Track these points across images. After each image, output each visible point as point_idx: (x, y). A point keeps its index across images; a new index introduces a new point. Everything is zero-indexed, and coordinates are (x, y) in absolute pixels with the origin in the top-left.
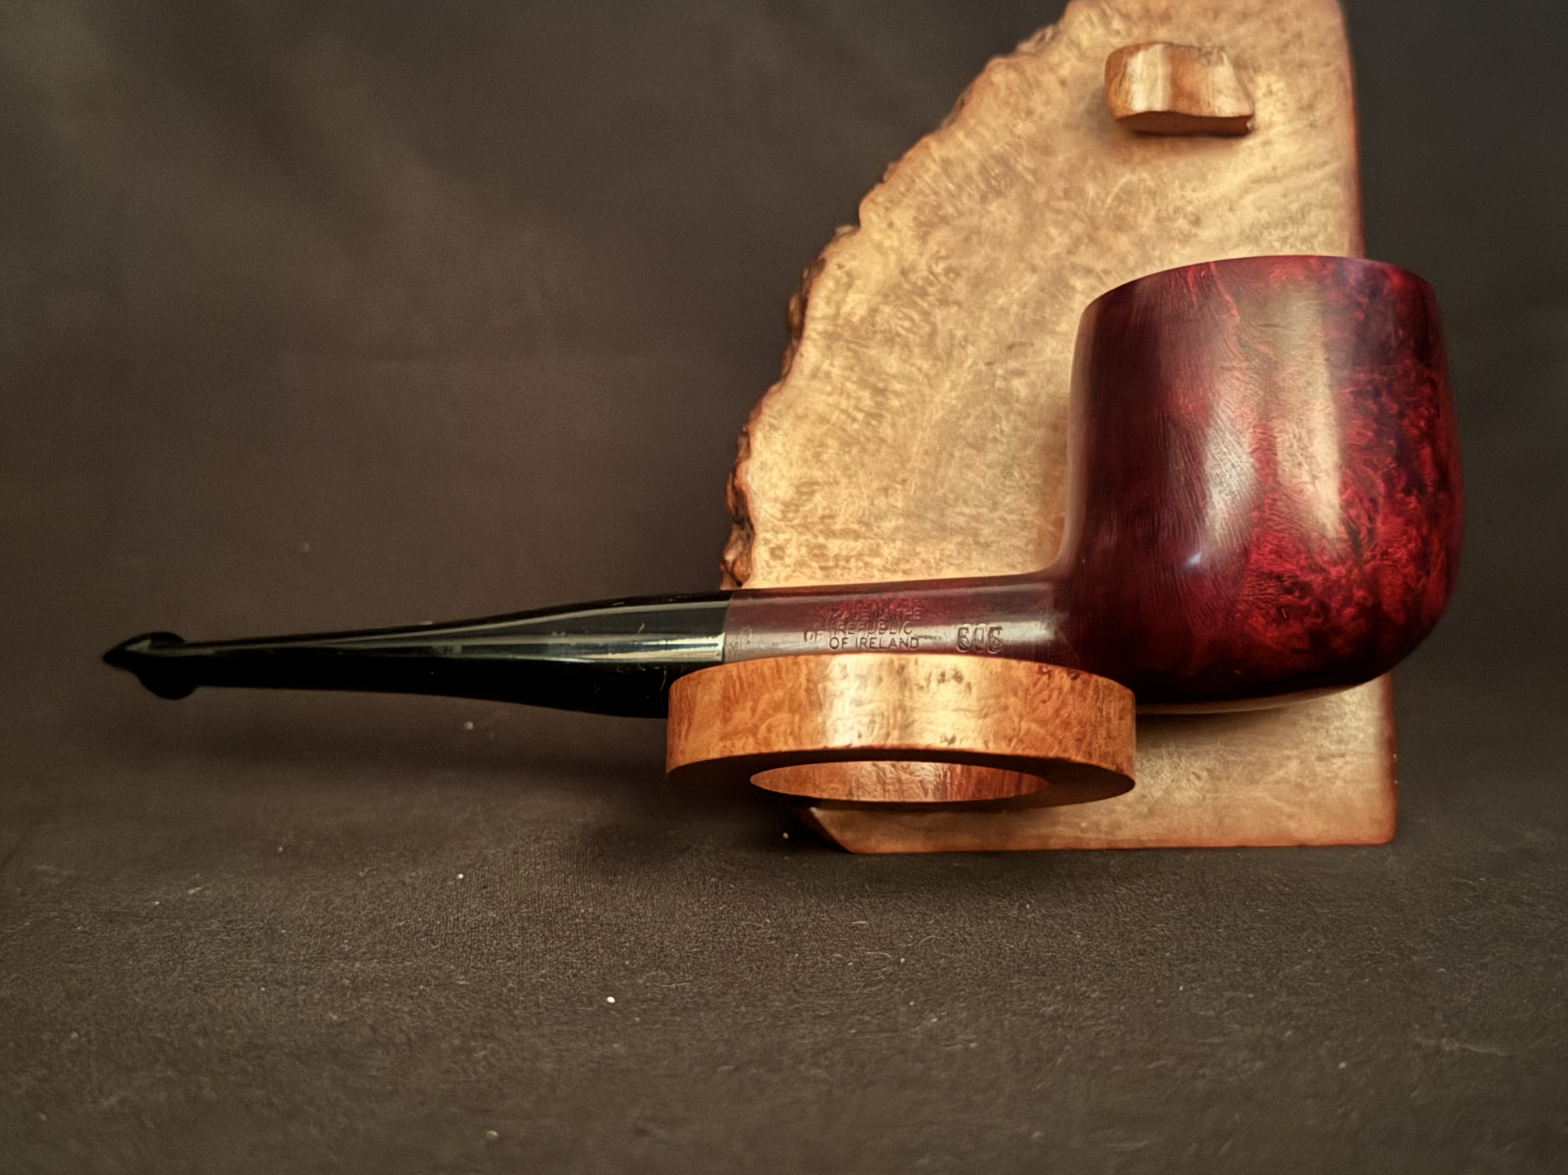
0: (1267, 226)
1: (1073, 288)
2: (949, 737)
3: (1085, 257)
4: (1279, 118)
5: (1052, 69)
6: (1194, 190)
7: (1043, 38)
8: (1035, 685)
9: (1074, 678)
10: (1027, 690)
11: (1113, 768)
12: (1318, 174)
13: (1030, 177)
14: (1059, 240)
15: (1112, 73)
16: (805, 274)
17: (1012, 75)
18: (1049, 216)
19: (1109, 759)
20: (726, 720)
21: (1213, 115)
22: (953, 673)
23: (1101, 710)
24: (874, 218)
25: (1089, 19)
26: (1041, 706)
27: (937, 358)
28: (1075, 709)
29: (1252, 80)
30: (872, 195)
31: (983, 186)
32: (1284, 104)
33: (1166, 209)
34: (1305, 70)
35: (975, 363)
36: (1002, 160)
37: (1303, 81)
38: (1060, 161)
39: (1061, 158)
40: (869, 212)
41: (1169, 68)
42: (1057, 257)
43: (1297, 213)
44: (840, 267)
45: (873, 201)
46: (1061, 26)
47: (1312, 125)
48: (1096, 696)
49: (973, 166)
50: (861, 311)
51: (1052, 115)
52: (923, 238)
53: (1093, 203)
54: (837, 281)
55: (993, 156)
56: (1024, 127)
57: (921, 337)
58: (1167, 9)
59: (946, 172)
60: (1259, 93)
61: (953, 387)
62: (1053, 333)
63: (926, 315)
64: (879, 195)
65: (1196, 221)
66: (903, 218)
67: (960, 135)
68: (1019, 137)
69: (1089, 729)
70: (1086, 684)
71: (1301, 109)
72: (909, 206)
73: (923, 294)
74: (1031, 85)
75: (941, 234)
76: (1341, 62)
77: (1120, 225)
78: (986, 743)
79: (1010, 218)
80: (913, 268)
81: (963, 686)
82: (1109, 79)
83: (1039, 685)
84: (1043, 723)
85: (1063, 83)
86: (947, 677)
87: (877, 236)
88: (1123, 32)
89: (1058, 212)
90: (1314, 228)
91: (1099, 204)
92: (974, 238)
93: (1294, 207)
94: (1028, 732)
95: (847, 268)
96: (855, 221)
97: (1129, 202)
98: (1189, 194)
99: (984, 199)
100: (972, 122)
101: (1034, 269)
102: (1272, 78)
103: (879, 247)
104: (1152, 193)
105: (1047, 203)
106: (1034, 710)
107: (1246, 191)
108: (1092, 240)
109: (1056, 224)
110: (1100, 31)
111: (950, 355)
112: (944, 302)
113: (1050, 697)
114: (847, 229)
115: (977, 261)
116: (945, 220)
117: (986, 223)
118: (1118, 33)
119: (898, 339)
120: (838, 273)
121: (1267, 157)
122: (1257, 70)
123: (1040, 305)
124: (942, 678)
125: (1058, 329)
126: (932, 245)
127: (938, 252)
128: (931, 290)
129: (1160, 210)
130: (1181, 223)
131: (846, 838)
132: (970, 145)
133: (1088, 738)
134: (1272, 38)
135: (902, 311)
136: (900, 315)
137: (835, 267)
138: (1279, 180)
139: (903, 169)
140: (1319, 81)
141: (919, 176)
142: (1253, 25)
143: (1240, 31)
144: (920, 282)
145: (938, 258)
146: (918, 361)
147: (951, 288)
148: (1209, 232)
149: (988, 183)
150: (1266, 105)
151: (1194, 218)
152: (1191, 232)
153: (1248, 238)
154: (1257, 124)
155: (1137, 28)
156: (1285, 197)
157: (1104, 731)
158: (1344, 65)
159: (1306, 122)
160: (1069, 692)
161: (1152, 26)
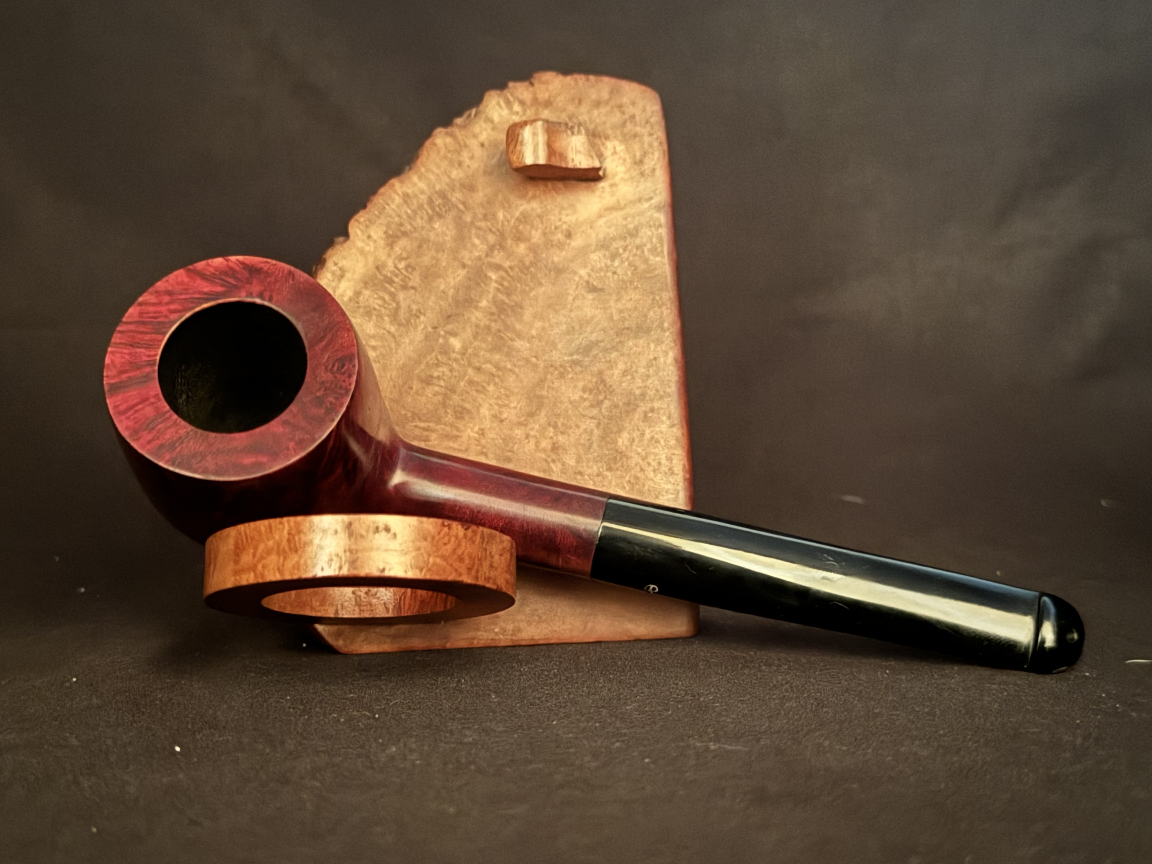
0: (613, 239)
1: (491, 279)
2: (381, 567)
3: (498, 257)
4: (621, 169)
5: (475, 136)
6: (567, 215)
7: (470, 115)
8: (439, 533)
9: (466, 529)
10: (433, 538)
11: (494, 587)
12: (647, 205)
13: (461, 207)
14: (481, 246)
15: (510, 139)
16: (314, 269)
17: (448, 140)
18: (473, 231)
19: (491, 581)
20: (237, 562)
21: (576, 167)
22: (383, 526)
23: (486, 550)
24: (359, 232)
25: (498, 104)
26: (444, 547)
27: (400, 325)
28: (467, 549)
29: (603, 144)
30: (357, 217)
31: (430, 212)
32: (625, 160)
33: (550, 227)
34: (637, 139)
35: (426, 327)
36: (442, 195)
37: (636, 147)
38: (480, 196)
39: (481, 194)
40: (355, 228)
41: (546, 137)
42: (479, 258)
43: (633, 230)
44: (336, 264)
45: (357, 220)
46: (481, 107)
47: (642, 174)
48: (482, 540)
49: (423, 198)
50: (350, 293)
51: (475, 165)
52: (391, 245)
53: (502, 223)
54: (333, 273)
55: (437, 193)
56: (456, 174)
57: (390, 310)
59: (405, 202)
60: (608, 153)
61: (411, 342)
62: (476, 308)
63: (393, 296)
64: (361, 217)
65: (569, 235)
66: (377, 233)
67: (415, 178)
68: (454, 180)
69: (477, 562)
70: (475, 533)
71: (635, 163)
72: (381, 224)
73: (391, 282)
74: (462, 146)
75: (403, 242)
76: (660, 134)
77: (519, 238)
78: (406, 572)
79: (448, 233)
80: (384, 265)
81: (390, 535)
82: (508, 145)
83: (443, 533)
84: (443, 557)
85: (482, 145)
86: (380, 529)
87: (359, 244)
88: (520, 113)
89: (479, 228)
91: (506, 223)
92: (425, 246)
93: (631, 226)
94: (435, 564)
95: (340, 265)
96: (346, 234)
97: (525, 222)
98: (564, 218)
99: (431, 219)
100: (423, 170)
101: (464, 266)
102: (617, 143)
103: (362, 252)
104: (540, 216)
105: (472, 223)
106: (438, 550)
107: (600, 216)
108: (502, 247)
109: (478, 237)
110: (505, 112)
111: (408, 321)
112: (404, 287)
113: (449, 541)
114: (341, 239)
115: (426, 260)
116: (405, 234)
117: (432, 236)
118: (517, 113)
119: (375, 312)
120: (335, 268)
121: (613, 194)
122: (607, 138)
123: (468, 288)
124: (377, 530)
125: (480, 305)
126: (397, 249)
127: (401, 254)
128: (396, 280)
129: (546, 228)
130: (559, 236)
131: (339, 644)
132: (422, 185)
133: (476, 567)
134: (617, 118)
135: (377, 294)
136: (376, 296)
137: (333, 264)
138: (621, 209)
139: (378, 200)
140: (646, 146)
141: (388, 205)
142: (604, 110)
143: (596, 112)
144: (389, 275)
145: (401, 259)
146: (388, 326)
147: (409, 279)
148: (577, 242)
149: (433, 209)
150: (613, 160)
151: (567, 233)
152: (566, 242)
153: (602, 246)
154: (607, 173)
155: (530, 110)
156: (625, 219)
157: (487, 563)
158: (662, 135)
159: (638, 171)
160: (463, 538)
161: (540, 108)
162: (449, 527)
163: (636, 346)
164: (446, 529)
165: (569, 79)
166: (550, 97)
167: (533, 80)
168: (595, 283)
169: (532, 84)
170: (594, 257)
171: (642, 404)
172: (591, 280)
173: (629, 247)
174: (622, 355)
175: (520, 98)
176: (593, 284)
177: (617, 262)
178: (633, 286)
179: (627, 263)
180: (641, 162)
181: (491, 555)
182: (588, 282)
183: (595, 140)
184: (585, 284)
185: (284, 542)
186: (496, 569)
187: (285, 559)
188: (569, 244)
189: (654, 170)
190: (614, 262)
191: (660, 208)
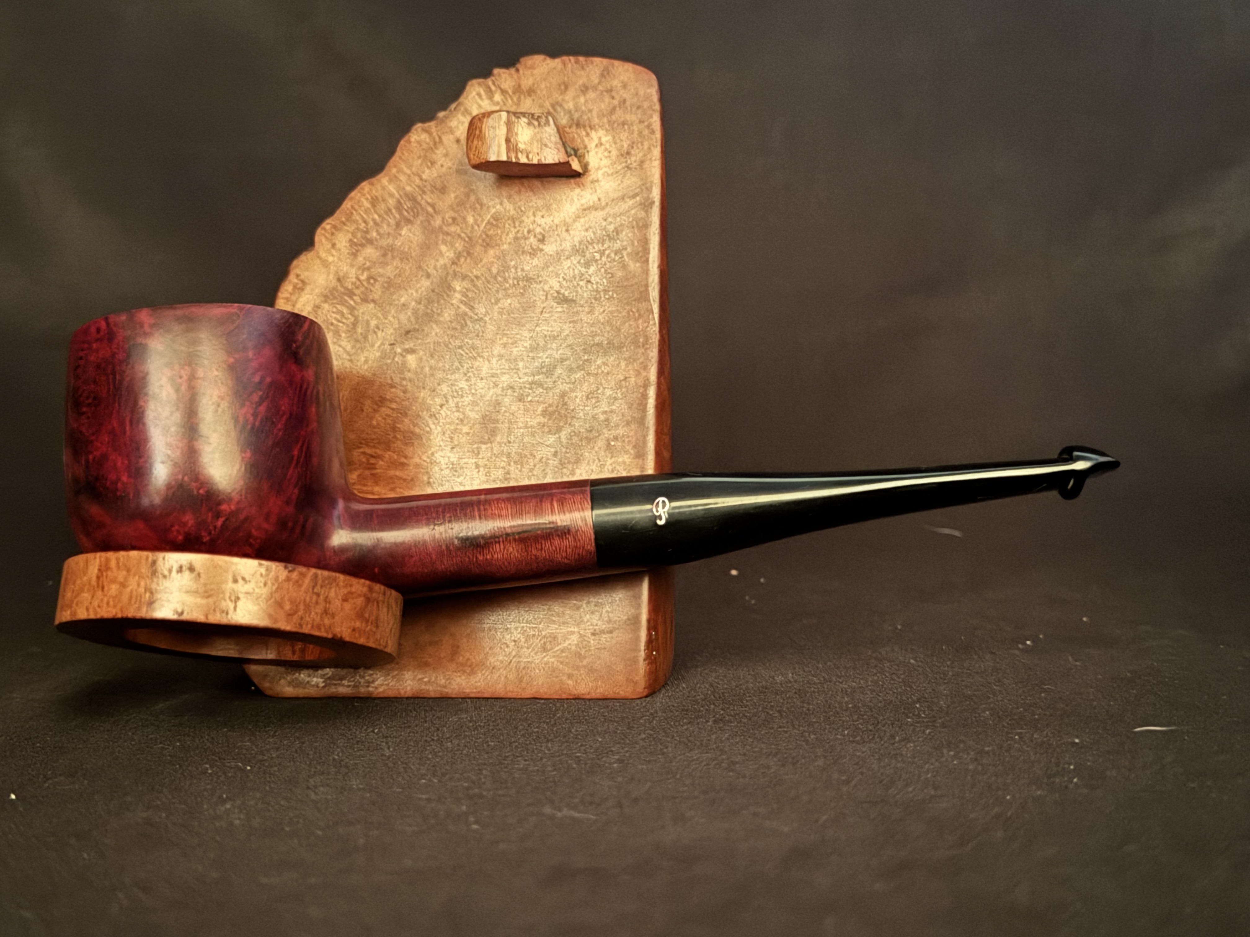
0: (591, 243)
1: (455, 290)
2: (180, 610)
3: (464, 266)
4: (605, 162)
5: (452, 131)
6: (543, 217)
7: (452, 108)
12: (631, 202)
13: (430, 210)
14: (447, 254)
17: (424, 136)
18: (441, 237)
19: (323, 629)
21: (540, 162)
22: (188, 566)
23: (318, 594)
24: (324, 240)
25: (479, 95)
27: (355, 341)
29: (588, 135)
30: (324, 224)
31: (397, 216)
33: (523, 231)
34: (626, 127)
35: (382, 344)
36: (412, 198)
37: (624, 136)
38: (450, 198)
39: (452, 196)
40: (321, 236)
42: (445, 267)
43: (613, 231)
44: (298, 276)
45: (323, 228)
47: (628, 168)
48: (312, 585)
49: (392, 202)
50: (313, 302)
51: (448, 164)
52: (355, 255)
53: (473, 227)
54: (295, 287)
55: (406, 195)
56: (428, 174)
57: (348, 326)
59: (374, 206)
60: (592, 146)
61: (366, 362)
62: (437, 322)
63: (352, 309)
64: (327, 225)
65: (542, 240)
66: (342, 240)
67: (385, 181)
68: (426, 181)
70: (303, 575)
71: (621, 155)
72: (348, 231)
73: (351, 294)
74: (437, 143)
75: (367, 251)
77: (490, 243)
79: (415, 239)
80: (346, 276)
81: (193, 575)
83: (258, 575)
86: (184, 568)
87: (323, 253)
89: (448, 234)
90: (625, 243)
91: (476, 227)
92: (389, 254)
93: (611, 228)
95: (302, 276)
96: (312, 243)
97: (497, 226)
98: (538, 220)
99: (398, 225)
100: (394, 170)
101: (428, 276)
102: (601, 133)
103: (324, 262)
104: (513, 220)
105: (441, 228)
107: (578, 217)
108: (470, 254)
109: (446, 243)
110: (484, 101)
111: (365, 338)
112: (365, 300)
115: (390, 270)
116: (370, 242)
117: (398, 244)
118: (493, 102)
119: (332, 328)
120: (296, 280)
121: (594, 192)
122: (592, 127)
123: (430, 301)
124: (180, 569)
125: (441, 319)
126: (361, 259)
127: (365, 264)
128: (357, 292)
129: (518, 231)
130: (533, 241)
132: (392, 188)
134: (605, 104)
135: (336, 308)
136: (335, 310)
137: (295, 276)
138: (603, 209)
139: (347, 204)
140: (635, 135)
141: (356, 210)
142: (591, 95)
143: (582, 99)
144: (350, 287)
145: (363, 269)
146: (343, 344)
147: (371, 291)
148: (549, 248)
149: (401, 214)
150: (597, 153)
151: (540, 237)
152: (538, 247)
153: (578, 251)
154: (590, 167)
155: (512, 99)
156: (605, 220)
157: (319, 609)
158: (655, 121)
159: (624, 165)
160: (285, 580)
161: (522, 97)
163: (604, 364)
165: (556, 63)
166: (533, 84)
167: (518, 66)
168: (566, 294)
169: (518, 70)
170: (567, 264)
171: (605, 431)
172: (562, 291)
173: (607, 252)
174: (589, 374)
175: (502, 87)
176: (564, 295)
177: (592, 269)
178: (607, 297)
179: (603, 270)
180: (628, 153)
181: (327, 600)
182: (558, 292)
183: (578, 130)
184: (555, 295)
185: (94, 579)
186: (333, 615)
187: (93, 597)
188: (542, 250)
189: (642, 162)
190: (589, 269)
191: (647, 205)
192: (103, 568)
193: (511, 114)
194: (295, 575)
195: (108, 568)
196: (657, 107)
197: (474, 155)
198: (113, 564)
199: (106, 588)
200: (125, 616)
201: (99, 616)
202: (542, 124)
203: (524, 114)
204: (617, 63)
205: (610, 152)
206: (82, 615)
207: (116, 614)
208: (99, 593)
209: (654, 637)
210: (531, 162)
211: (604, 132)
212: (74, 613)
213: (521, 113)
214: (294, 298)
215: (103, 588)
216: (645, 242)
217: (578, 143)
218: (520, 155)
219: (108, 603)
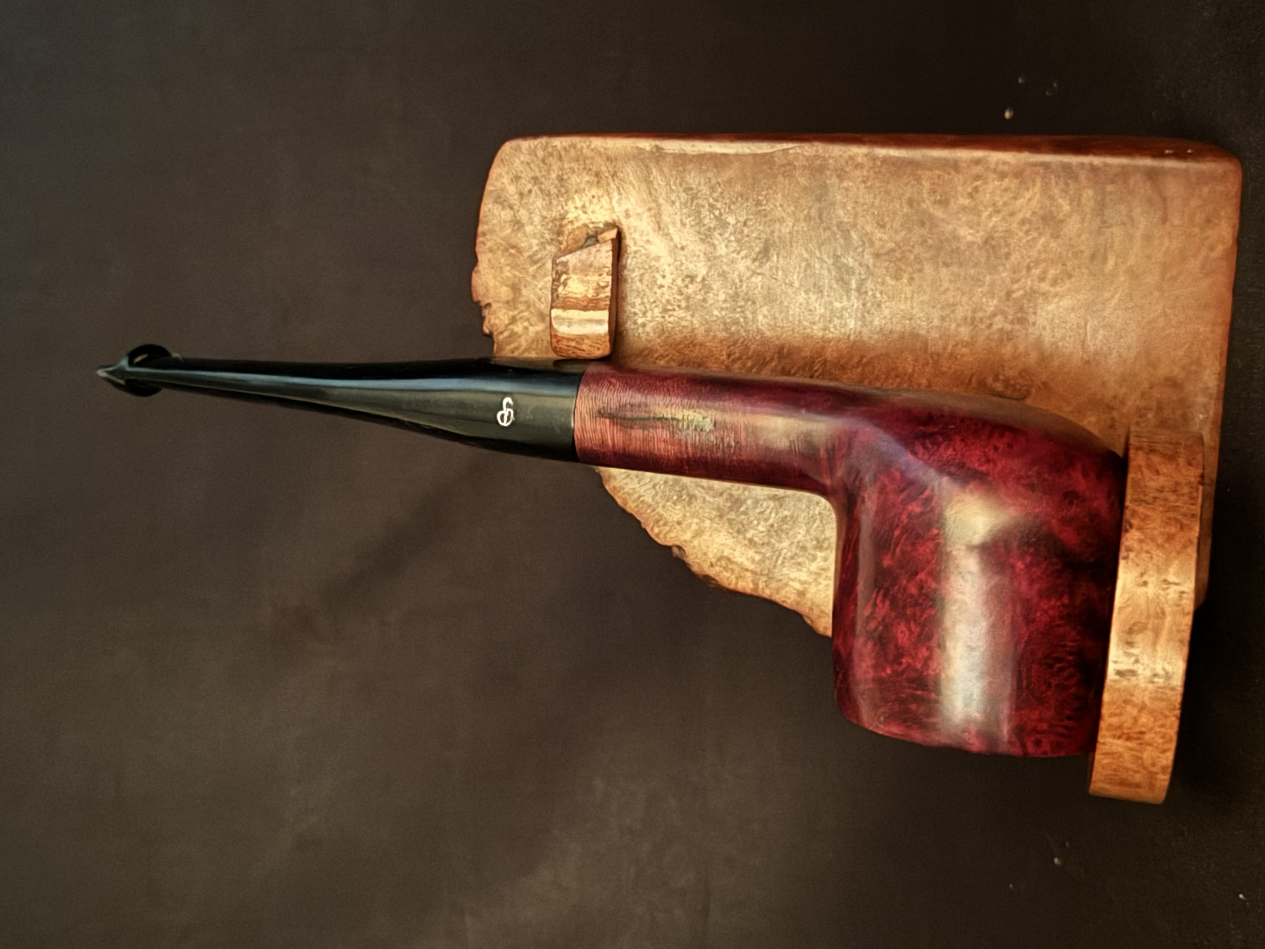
0: (699, 220)
4: (605, 202)
6: (664, 277)
8: (1137, 564)
9: (1131, 526)
10: (1142, 572)
12: (655, 173)
19: (1194, 493)
22: (1126, 635)
23: (1155, 498)
24: (672, 535)
26: (1155, 560)
28: (1156, 528)
29: (571, 222)
30: (652, 534)
33: (679, 301)
34: (565, 177)
37: (574, 179)
40: (666, 538)
43: (687, 194)
44: (712, 565)
45: (657, 535)
47: (614, 175)
48: (1144, 504)
50: (751, 552)
54: (723, 569)
58: (507, 286)
64: (654, 531)
65: (692, 278)
66: (673, 513)
69: (1172, 514)
70: (1134, 513)
71: (599, 183)
72: (664, 507)
76: (557, 142)
80: (717, 508)
83: (1137, 560)
84: (1168, 562)
87: (688, 536)
88: (526, 324)
90: (703, 181)
93: (683, 196)
96: (674, 549)
98: (667, 282)
102: (571, 206)
103: (698, 533)
104: (664, 312)
107: (667, 235)
118: (526, 328)
120: (717, 567)
121: (639, 216)
122: (563, 218)
129: (679, 306)
130: (692, 289)
133: (1180, 517)
134: (536, 202)
135: (753, 521)
136: (756, 523)
137: (712, 569)
138: (659, 206)
139: (631, 508)
140: (575, 166)
141: (640, 497)
142: (524, 217)
143: (529, 229)
148: (701, 270)
150: (593, 212)
151: (688, 280)
152: (699, 283)
153: (706, 237)
154: (610, 220)
155: (522, 311)
156: (673, 203)
157: (1172, 497)
158: (561, 143)
159: (610, 180)
160: (1143, 533)
161: (522, 299)
162: (1129, 550)
163: (844, 206)
164: (1132, 555)
165: (484, 259)
167: (483, 304)
168: (757, 250)
169: (489, 305)
170: (722, 250)
171: (923, 206)
172: (754, 255)
173: (711, 200)
174: (854, 226)
175: (507, 322)
176: (759, 253)
177: (731, 220)
178: (764, 202)
179: (732, 207)
180: (597, 175)
181: (1161, 490)
182: (754, 260)
183: (567, 232)
184: (757, 263)
185: (1129, 744)
186: (1177, 484)
187: (1150, 745)
188: (704, 279)
189: (608, 159)
190: (729, 224)
191: (659, 155)
192: (1118, 733)
193: (554, 304)
194: (1135, 522)
195: (1120, 727)
196: (544, 140)
197: (598, 349)
198: (1115, 721)
199: (1143, 729)
200: (1178, 706)
201: (1175, 737)
202: (565, 270)
203: (554, 291)
204: (489, 187)
205: (593, 197)
206: (1168, 758)
207: (1176, 716)
208: (1147, 737)
209: (1171, 152)
210: (610, 284)
211: (570, 203)
212: (1164, 769)
213: (552, 294)
214: (737, 570)
215: (1142, 733)
216: (701, 158)
217: (582, 235)
218: (602, 295)
219: (1162, 726)
